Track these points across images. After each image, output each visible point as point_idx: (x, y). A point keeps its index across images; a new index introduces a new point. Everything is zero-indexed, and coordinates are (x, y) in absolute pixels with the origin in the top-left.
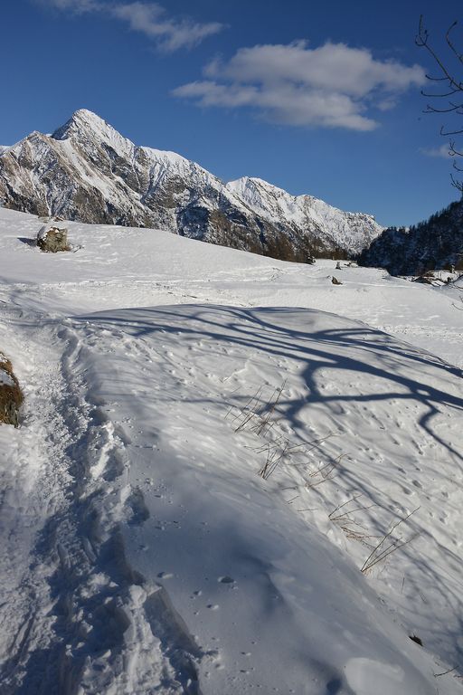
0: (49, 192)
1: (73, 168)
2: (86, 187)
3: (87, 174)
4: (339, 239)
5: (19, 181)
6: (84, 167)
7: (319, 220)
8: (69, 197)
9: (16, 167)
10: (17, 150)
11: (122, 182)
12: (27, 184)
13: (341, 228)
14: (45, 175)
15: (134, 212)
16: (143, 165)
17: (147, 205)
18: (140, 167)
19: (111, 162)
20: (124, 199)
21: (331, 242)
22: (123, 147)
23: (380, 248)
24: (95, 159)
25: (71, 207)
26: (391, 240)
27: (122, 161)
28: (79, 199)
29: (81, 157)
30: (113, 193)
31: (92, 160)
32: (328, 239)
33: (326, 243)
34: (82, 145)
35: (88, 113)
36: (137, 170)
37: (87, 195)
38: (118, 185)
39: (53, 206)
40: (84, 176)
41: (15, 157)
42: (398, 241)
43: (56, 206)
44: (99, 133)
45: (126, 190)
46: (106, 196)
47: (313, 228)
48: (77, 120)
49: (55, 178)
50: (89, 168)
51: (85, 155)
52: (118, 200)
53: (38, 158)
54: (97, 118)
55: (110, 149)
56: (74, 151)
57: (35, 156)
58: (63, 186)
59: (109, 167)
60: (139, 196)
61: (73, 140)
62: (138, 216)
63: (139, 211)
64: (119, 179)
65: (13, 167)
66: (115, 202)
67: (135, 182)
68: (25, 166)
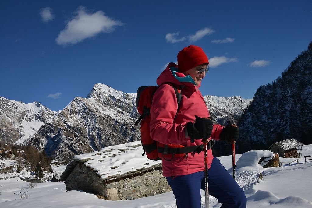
0: (86, 122)
1: (96, 109)
2: (103, 116)
3: (103, 110)
4: (227, 110)
5: (71, 120)
6: (101, 107)
7: (216, 105)
8: (95, 122)
9: (69, 114)
10: (69, 107)
11: (120, 110)
12: (75, 121)
13: (227, 105)
14: (83, 115)
15: (128, 121)
16: (129, 100)
17: (134, 117)
18: (127, 101)
19: (114, 102)
20: (122, 117)
21: (225, 112)
22: (118, 94)
23: (260, 98)
24: (106, 103)
25: (97, 126)
26: (265, 92)
27: (118, 101)
28: (100, 122)
29: (99, 103)
30: (116, 115)
31: (105, 103)
32: (223, 111)
33: (223, 114)
34: (99, 98)
35: (100, 84)
36: (126, 103)
37: (104, 119)
38: (119, 111)
39: (89, 128)
40: (102, 111)
41: (69, 110)
42: (269, 91)
43: (90, 128)
44: (106, 91)
45: (123, 113)
46: (113, 117)
47: (214, 109)
48: (95, 88)
49: (88, 115)
50: (103, 107)
51: (101, 102)
52: (119, 118)
53: (79, 108)
54: (104, 85)
55: (112, 97)
56: (96, 101)
57: (77, 108)
58: (92, 118)
59: (113, 105)
60: (130, 114)
61: (95, 97)
62: (130, 123)
63: (130, 120)
64: (118, 109)
65: (68, 115)
66: (118, 119)
67: (126, 108)
68: (73, 113)
